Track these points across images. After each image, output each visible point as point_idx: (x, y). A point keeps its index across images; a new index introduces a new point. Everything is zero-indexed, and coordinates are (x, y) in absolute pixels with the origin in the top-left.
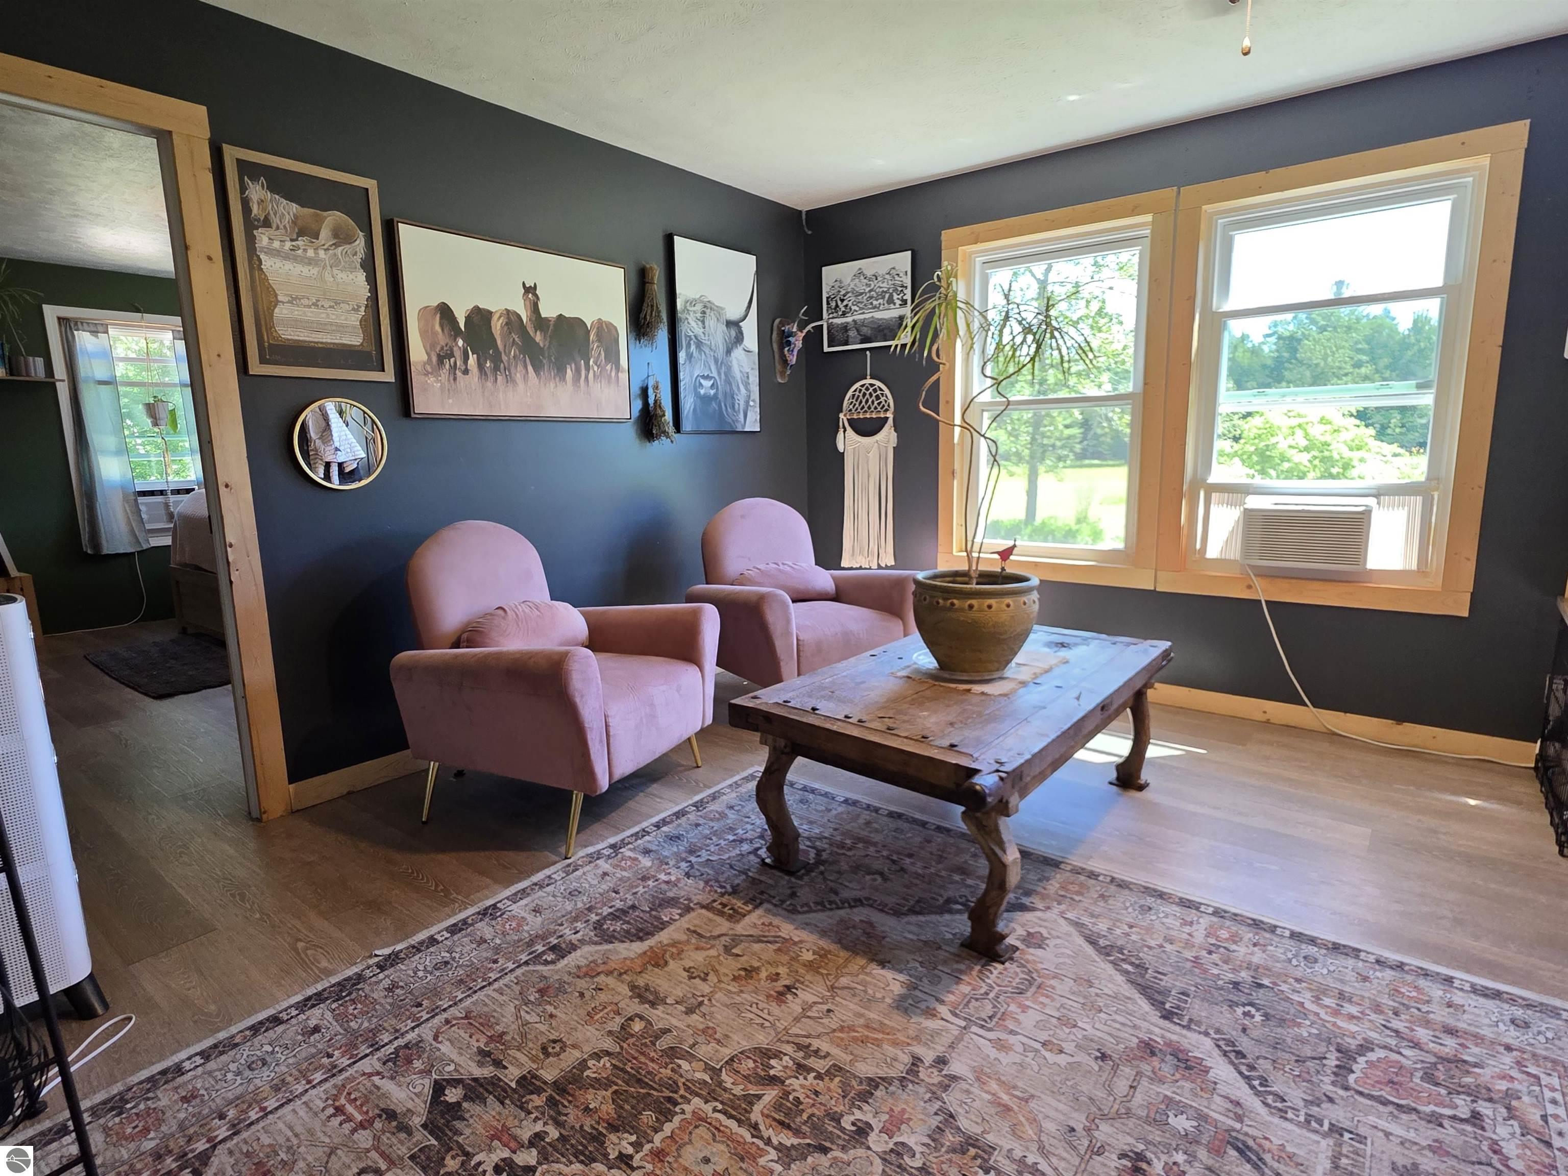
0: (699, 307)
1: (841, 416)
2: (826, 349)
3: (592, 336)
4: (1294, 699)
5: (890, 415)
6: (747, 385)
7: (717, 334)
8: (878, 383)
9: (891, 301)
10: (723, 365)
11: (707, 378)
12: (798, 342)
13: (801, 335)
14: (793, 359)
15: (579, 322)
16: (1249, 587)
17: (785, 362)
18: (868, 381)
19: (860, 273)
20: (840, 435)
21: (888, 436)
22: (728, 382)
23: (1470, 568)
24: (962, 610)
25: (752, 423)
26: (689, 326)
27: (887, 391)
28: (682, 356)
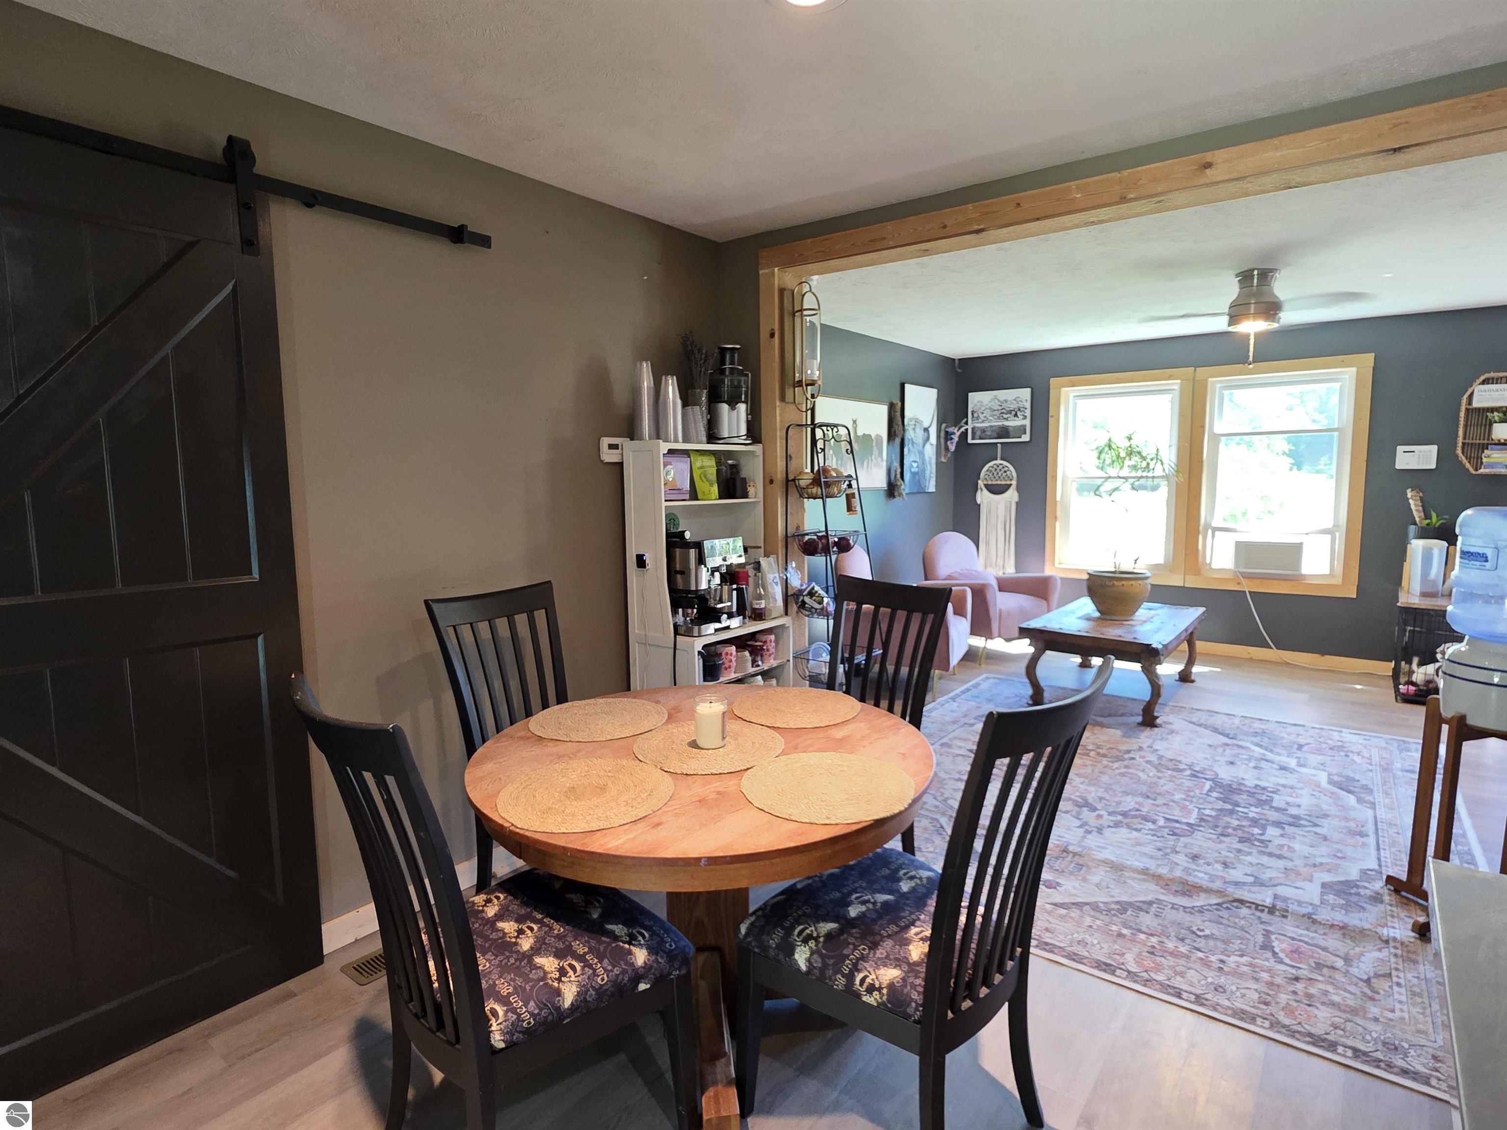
0: (913, 422)
1: (980, 482)
2: (970, 441)
3: (874, 444)
4: (1265, 645)
5: (1014, 483)
6: (930, 464)
7: (919, 435)
8: (1005, 463)
9: (1016, 415)
10: (921, 453)
11: (915, 462)
12: (956, 438)
13: (958, 434)
14: (952, 448)
15: (870, 435)
16: (1239, 584)
17: (947, 449)
18: (999, 462)
19: (996, 398)
20: (979, 493)
21: (1012, 495)
22: (923, 464)
23: (1356, 571)
24: (1119, 586)
25: (931, 488)
26: (910, 434)
27: (1011, 468)
28: (906, 450)
